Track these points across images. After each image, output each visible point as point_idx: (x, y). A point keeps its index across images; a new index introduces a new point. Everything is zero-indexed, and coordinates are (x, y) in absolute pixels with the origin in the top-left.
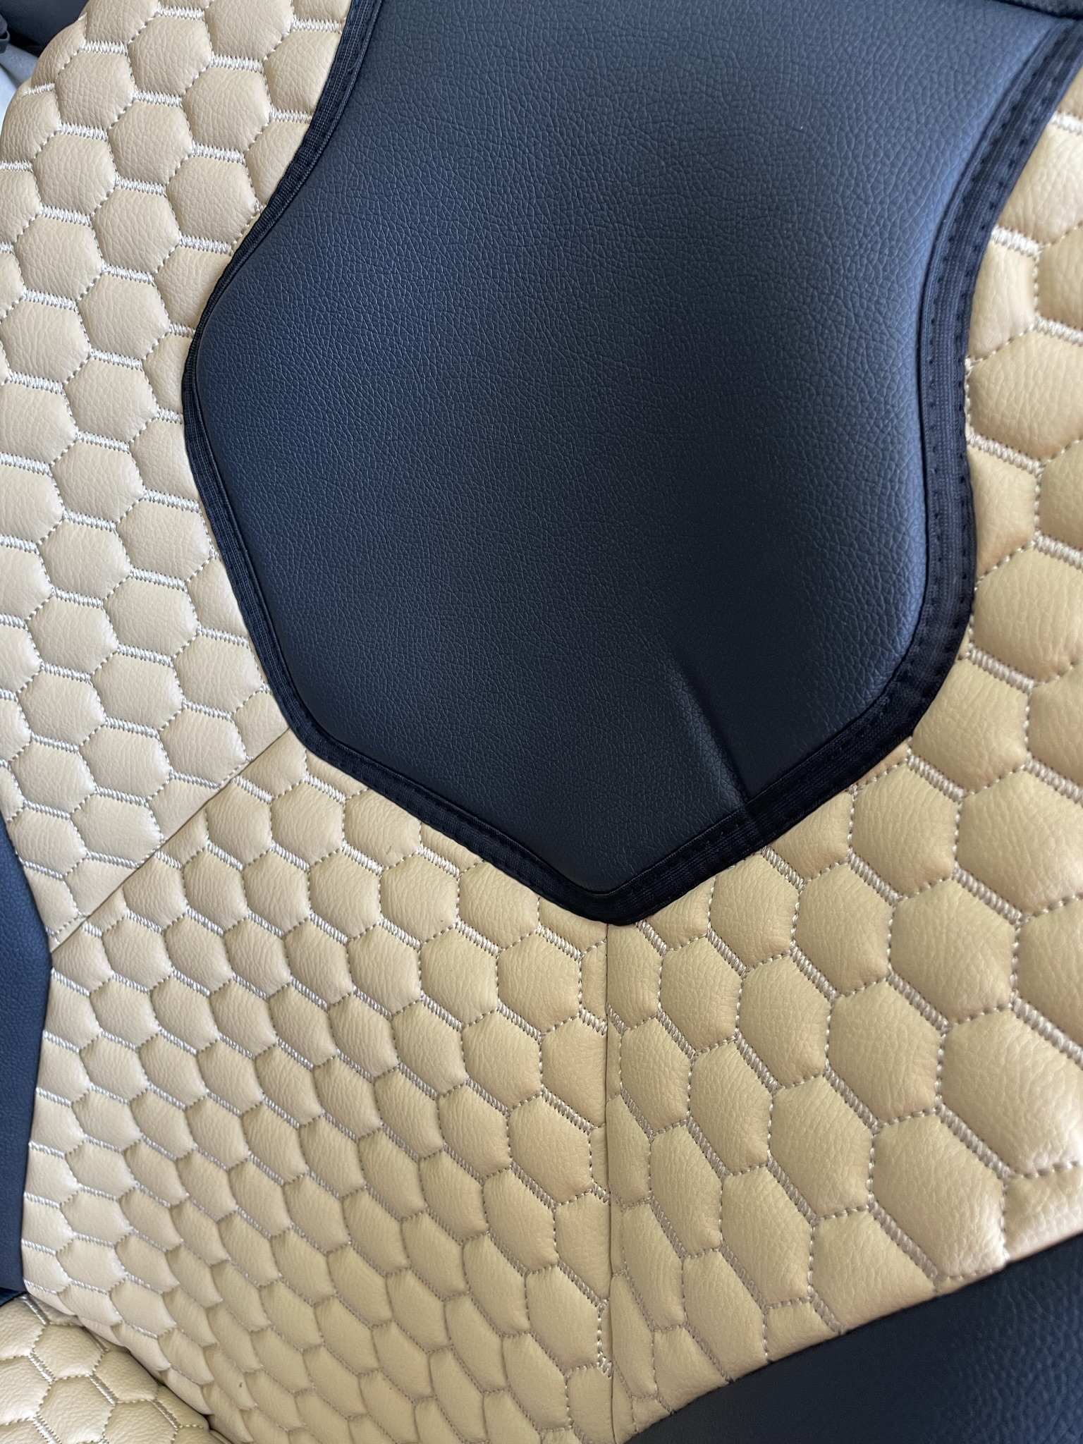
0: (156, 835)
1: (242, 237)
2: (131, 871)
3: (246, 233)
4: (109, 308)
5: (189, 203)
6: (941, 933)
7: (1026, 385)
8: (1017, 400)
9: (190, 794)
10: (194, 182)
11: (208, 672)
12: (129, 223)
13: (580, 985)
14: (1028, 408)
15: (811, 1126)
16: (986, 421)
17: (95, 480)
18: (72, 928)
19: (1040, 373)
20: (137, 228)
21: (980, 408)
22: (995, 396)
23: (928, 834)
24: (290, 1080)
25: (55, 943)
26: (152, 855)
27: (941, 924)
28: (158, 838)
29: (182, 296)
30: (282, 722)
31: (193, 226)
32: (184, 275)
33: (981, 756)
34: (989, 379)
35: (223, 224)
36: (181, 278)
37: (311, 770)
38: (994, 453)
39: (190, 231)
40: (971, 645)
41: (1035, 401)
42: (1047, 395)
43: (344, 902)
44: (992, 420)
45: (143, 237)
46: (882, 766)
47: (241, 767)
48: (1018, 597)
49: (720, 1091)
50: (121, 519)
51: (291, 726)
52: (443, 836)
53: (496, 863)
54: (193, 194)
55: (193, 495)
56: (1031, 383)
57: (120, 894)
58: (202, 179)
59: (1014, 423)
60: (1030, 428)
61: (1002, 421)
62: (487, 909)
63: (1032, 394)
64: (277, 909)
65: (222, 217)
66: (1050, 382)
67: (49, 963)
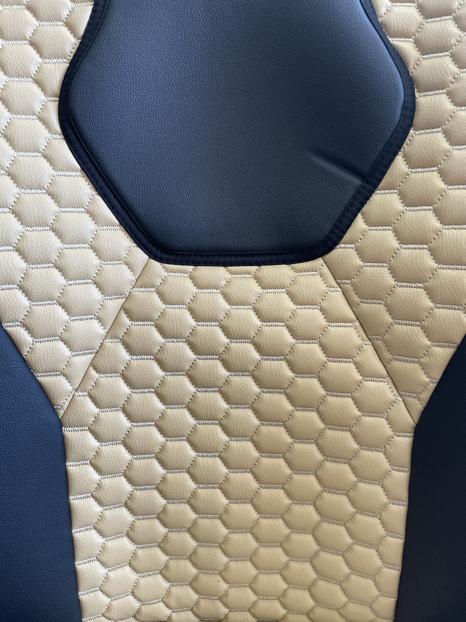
0: (101, 331)
1: (72, 55)
2: (94, 355)
3: (74, 53)
4: (17, 93)
5: (44, 43)
6: (460, 162)
7: (400, 18)
8: (399, 22)
9: (114, 304)
10: (45, 35)
11: (109, 244)
12: (17, 57)
13: (324, 281)
14: (404, 24)
15: (450, 242)
16: (392, 32)
17: (32, 171)
18: (69, 399)
19: (402, 14)
20: (21, 58)
21: (389, 29)
22: (393, 23)
23: (438, 143)
24: (211, 401)
25: (61, 413)
26: (103, 342)
27: (459, 161)
28: (104, 332)
29: (51, 83)
30: (146, 257)
31: (48, 53)
32: (49, 73)
33: (443, 113)
34: (388, 20)
35: (63, 50)
36: (48, 75)
37: (166, 270)
38: (398, 41)
39: (46, 56)
40: (418, 93)
41: (405, 21)
42: (408, 19)
43: (212, 308)
44: (394, 31)
45: (25, 61)
46: (407, 141)
47: (134, 283)
48: (429, 70)
49: (408, 262)
50: (48, 187)
51: (150, 257)
52: (238, 267)
53: (265, 264)
54: (46, 39)
55: (78, 168)
56: (401, 17)
57: (91, 369)
58: (48, 33)
59: (401, 29)
60: (407, 29)
61: (397, 30)
62: (274, 277)
63: (403, 20)
64: (181, 328)
65: (62, 46)
66: (407, 15)
67: (60, 424)
